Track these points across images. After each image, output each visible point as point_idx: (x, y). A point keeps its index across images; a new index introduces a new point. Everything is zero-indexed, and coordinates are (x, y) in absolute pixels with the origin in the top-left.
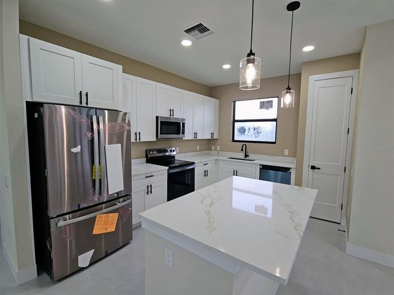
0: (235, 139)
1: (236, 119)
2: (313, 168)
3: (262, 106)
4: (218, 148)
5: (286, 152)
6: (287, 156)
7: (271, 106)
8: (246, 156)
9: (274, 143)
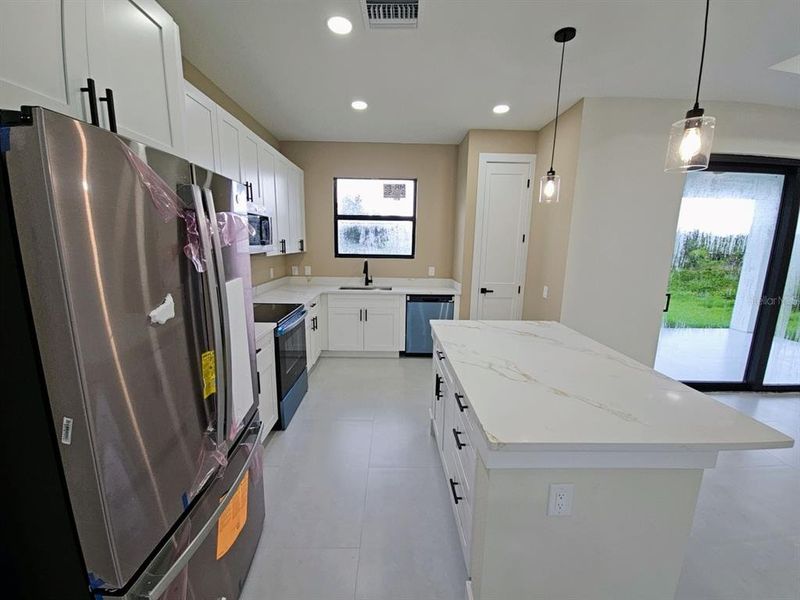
0: (340, 252)
1: (339, 213)
2: (484, 291)
3: (389, 192)
4: (308, 270)
5: (432, 271)
6: (432, 277)
7: (403, 194)
8: (368, 282)
9: (412, 257)
